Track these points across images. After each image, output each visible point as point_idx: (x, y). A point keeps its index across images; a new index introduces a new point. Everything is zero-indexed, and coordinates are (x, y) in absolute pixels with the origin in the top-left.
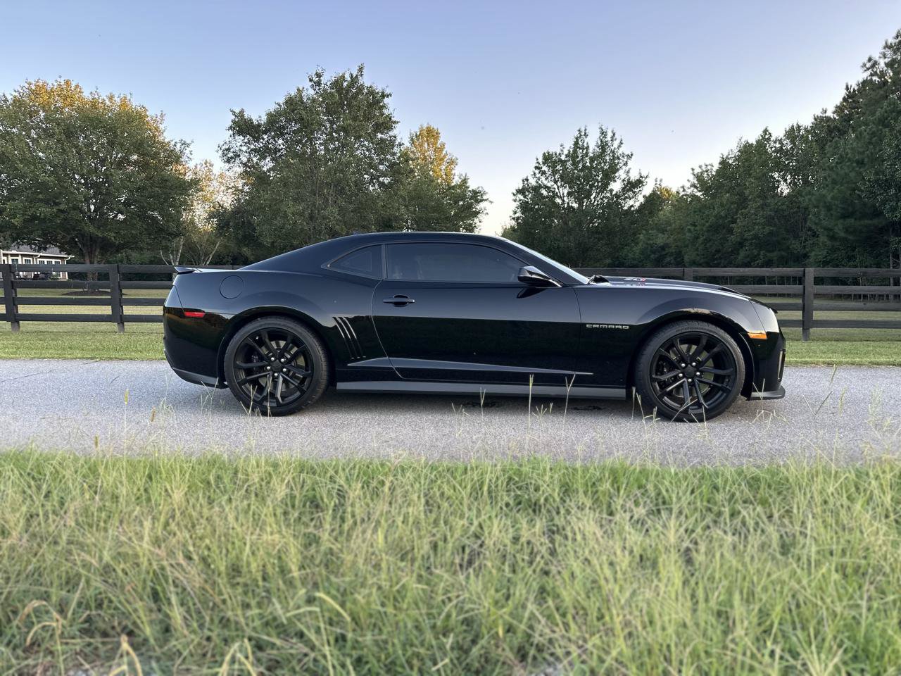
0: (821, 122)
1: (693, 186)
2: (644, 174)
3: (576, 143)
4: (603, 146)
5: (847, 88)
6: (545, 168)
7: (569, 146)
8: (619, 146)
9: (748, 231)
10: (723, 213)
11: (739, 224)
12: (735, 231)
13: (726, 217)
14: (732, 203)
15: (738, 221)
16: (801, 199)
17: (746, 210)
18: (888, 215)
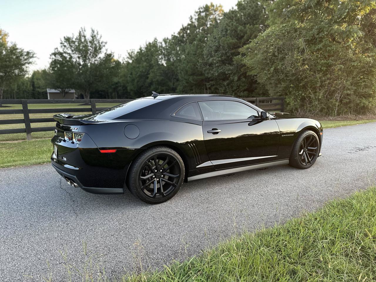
0: (174, 37)
1: (128, 58)
2: (113, 52)
3: (80, 34)
4: (93, 37)
5: (183, 26)
6: (65, 44)
7: (76, 35)
8: (100, 38)
9: (155, 78)
10: (144, 71)
11: (151, 75)
12: (149, 78)
13: (145, 72)
14: (147, 67)
15: (150, 74)
16: (172, 67)
17: (153, 70)
18: (206, 75)
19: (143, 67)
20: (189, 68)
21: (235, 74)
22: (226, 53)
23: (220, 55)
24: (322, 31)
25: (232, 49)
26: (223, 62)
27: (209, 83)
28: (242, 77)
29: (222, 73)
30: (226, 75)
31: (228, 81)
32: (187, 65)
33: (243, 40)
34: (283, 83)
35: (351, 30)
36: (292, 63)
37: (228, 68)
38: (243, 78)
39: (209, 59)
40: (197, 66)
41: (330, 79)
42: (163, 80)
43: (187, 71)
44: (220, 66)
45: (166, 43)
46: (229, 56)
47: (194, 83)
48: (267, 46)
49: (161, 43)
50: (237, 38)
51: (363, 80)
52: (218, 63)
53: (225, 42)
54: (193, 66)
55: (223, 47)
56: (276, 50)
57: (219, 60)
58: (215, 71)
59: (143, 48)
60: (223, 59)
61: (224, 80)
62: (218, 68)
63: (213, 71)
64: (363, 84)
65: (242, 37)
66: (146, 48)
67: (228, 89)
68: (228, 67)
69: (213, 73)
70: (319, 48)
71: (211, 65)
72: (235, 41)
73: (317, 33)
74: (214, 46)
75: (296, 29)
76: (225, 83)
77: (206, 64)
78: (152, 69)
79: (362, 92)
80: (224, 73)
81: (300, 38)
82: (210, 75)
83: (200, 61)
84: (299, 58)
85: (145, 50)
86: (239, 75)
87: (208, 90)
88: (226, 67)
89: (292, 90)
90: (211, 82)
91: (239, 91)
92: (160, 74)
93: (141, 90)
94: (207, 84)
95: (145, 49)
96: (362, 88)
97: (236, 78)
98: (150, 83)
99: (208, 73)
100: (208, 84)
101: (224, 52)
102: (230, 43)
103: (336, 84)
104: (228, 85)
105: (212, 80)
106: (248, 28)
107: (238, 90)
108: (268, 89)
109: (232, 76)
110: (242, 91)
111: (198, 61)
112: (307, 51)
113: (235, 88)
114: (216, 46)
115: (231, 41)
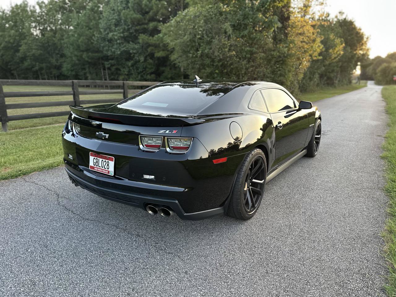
9: (29, 52)
10: (11, 41)
11: (23, 48)
12: (21, 51)
13: (14, 43)
14: (16, 36)
15: (23, 46)
16: (54, 39)
17: (25, 41)
18: (105, 52)
19: (10, 36)
20: (82, 42)
21: (140, 54)
22: (129, 29)
23: (121, 30)
24: (247, 18)
25: (137, 26)
26: (126, 39)
27: (108, 61)
28: (148, 58)
29: (125, 51)
30: (131, 54)
31: (132, 62)
32: (79, 39)
33: (148, 17)
34: (207, 69)
35: (273, 20)
36: (220, 48)
37: (131, 47)
38: (150, 60)
39: (108, 34)
40: (92, 41)
41: (253, 66)
42: (40, 55)
43: (79, 46)
44: (122, 43)
45: (41, 7)
46: (132, 33)
47: (90, 61)
48: (194, 27)
49: (34, 7)
50: (140, 13)
51: (278, 68)
52: (119, 39)
53: (128, 16)
54: (87, 41)
55: (125, 21)
56: (204, 32)
57: (121, 37)
58: (117, 49)
59: (8, 10)
60: (125, 36)
61: (128, 59)
62: (120, 46)
63: (114, 48)
64: (279, 72)
65: (147, 13)
66: (12, 11)
67: (133, 70)
68: (133, 46)
69: (114, 51)
70: (244, 35)
71: (110, 41)
72: (139, 16)
73: (242, 19)
74: (113, 19)
75: (222, 12)
76: (130, 63)
77: (104, 39)
78: (23, 39)
79: (278, 80)
80: (127, 52)
81: (225, 22)
82: (109, 53)
83: (96, 35)
84: (227, 43)
85: (10, 14)
86: (145, 56)
87: (107, 70)
88: (129, 45)
89: (217, 76)
90: (110, 61)
91: (146, 74)
92: (36, 47)
93: (9, 67)
94: (106, 63)
95: (10, 12)
96: (277, 76)
97: (142, 59)
98: (22, 58)
99: (107, 51)
100: (108, 63)
101: (126, 27)
102: (134, 18)
103: (258, 72)
104: (132, 66)
105: (112, 59)
106: (155, 3)
107: (144, 72)
108: (189, 73)
109: (138, 57)
110: (148, 74)
111: (94, 35)
112: (233, 37)
113: (140, 70)
114: (116, 19)
115: (135, 16)
